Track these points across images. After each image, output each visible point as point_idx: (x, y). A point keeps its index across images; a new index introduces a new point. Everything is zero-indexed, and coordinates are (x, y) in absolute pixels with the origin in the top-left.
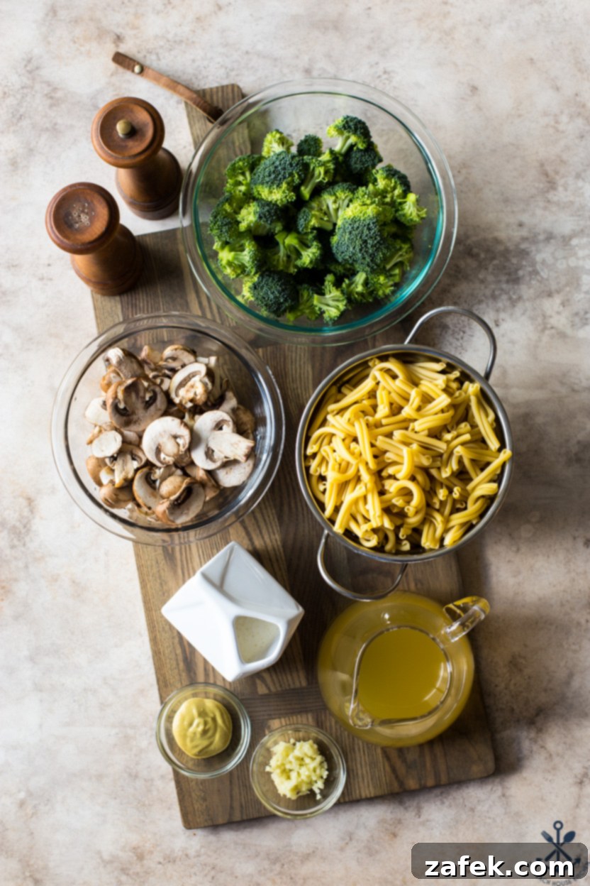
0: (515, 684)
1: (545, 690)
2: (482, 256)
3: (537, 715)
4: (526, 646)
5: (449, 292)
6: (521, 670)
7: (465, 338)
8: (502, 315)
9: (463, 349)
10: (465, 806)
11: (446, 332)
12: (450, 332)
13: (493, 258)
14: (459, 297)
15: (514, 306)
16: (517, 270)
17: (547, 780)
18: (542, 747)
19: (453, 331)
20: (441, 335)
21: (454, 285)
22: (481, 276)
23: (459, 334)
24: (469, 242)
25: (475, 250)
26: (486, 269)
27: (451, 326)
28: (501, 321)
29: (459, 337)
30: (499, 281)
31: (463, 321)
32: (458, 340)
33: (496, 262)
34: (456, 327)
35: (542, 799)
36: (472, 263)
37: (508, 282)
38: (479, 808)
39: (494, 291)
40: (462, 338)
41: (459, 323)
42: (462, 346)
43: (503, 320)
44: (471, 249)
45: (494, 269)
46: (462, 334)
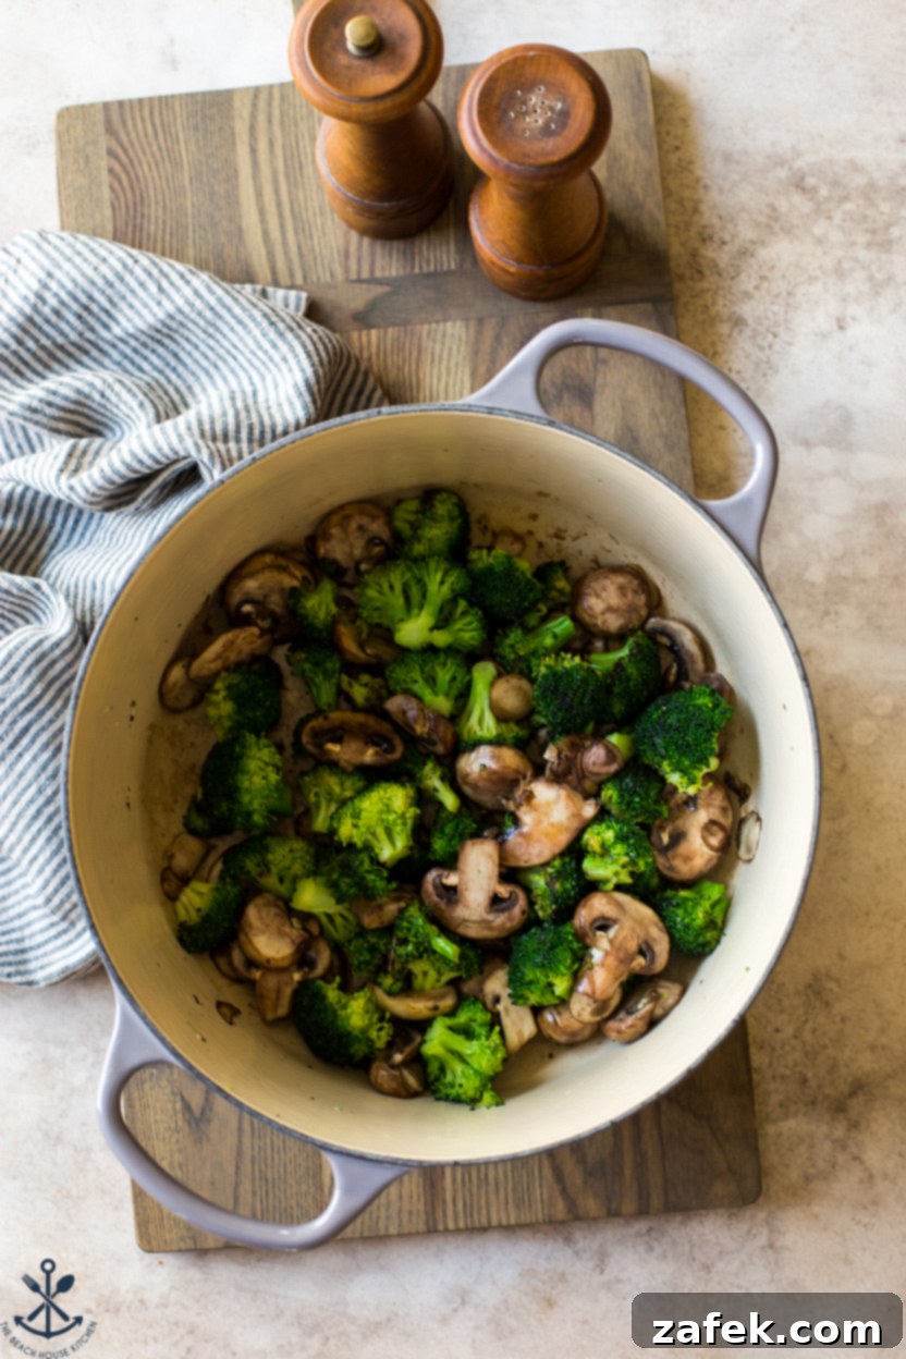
0: (814, 1031)
1: (873, 1048)
2: (824, 192)
3: (852, 1094)
4: (841, 956)
5: (752, 255)
6: (827, 1004)
7: (777, 347)
8: (853, 309)
9: (770, 368)
10: (694, 1259)
11: (741, 332)
12: (748, 332)
13: (845, 199)
14: (773, 268)
15: (877, 294)
16: (889, 225)
17: (858, 1223)
18: (856, 1158)
19: (755, 330)
20: (730, 336)
21: (763, 243)
22: (818, 230)
23: (765, 338)
24: (799, 164)
25: (810, 181)
26: (829, 218)
27: (750, 321)
28: (849, 320)
29: (765, 344)
30: (853, 244)
31: (775, 314)
32: (761, 348)
33: (849, 206)
34: (760, 324)
35: (847, 1261)
36: (802, 203)
37: (869, 245)
38: (720, 1265)
39: (840, 262)
40: (771, 346)
41: (767, 318)
42: (768, 362)
43: (853, 319)
44: (802, 179)
45: (844, 220)
46: (770, 337)
